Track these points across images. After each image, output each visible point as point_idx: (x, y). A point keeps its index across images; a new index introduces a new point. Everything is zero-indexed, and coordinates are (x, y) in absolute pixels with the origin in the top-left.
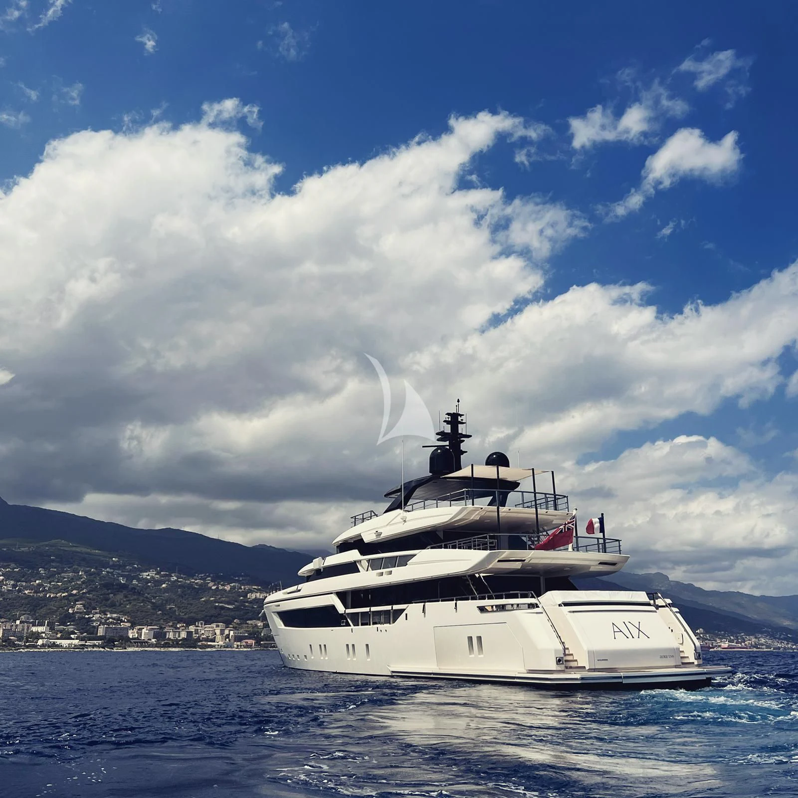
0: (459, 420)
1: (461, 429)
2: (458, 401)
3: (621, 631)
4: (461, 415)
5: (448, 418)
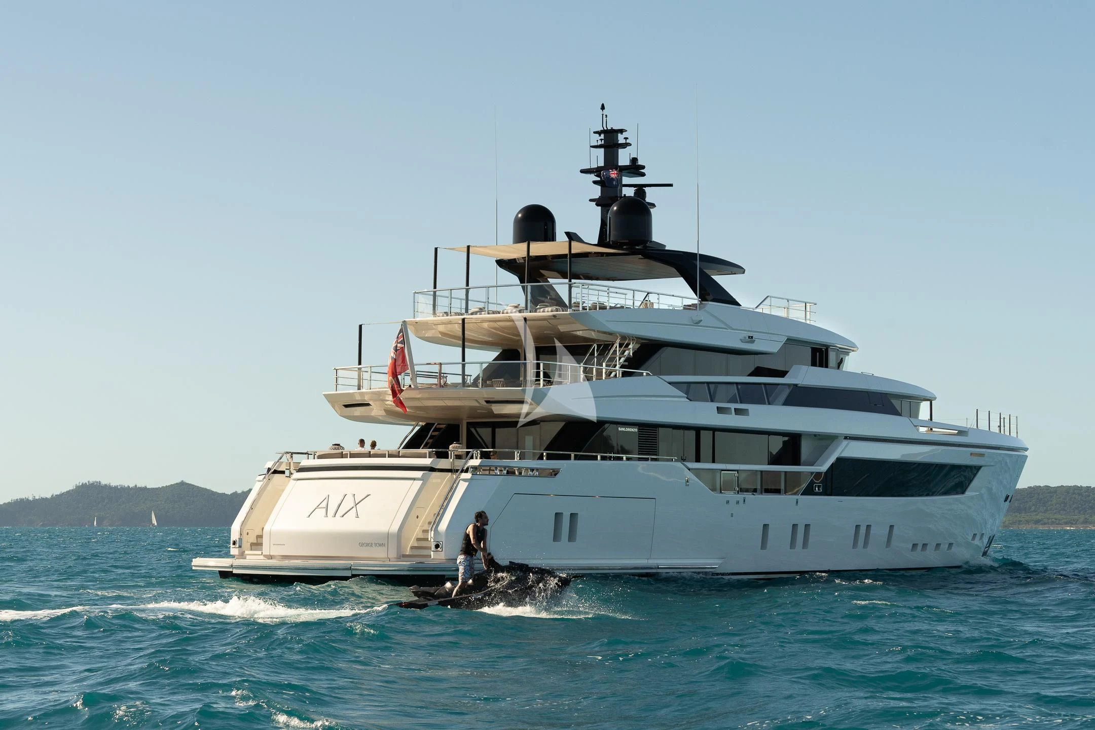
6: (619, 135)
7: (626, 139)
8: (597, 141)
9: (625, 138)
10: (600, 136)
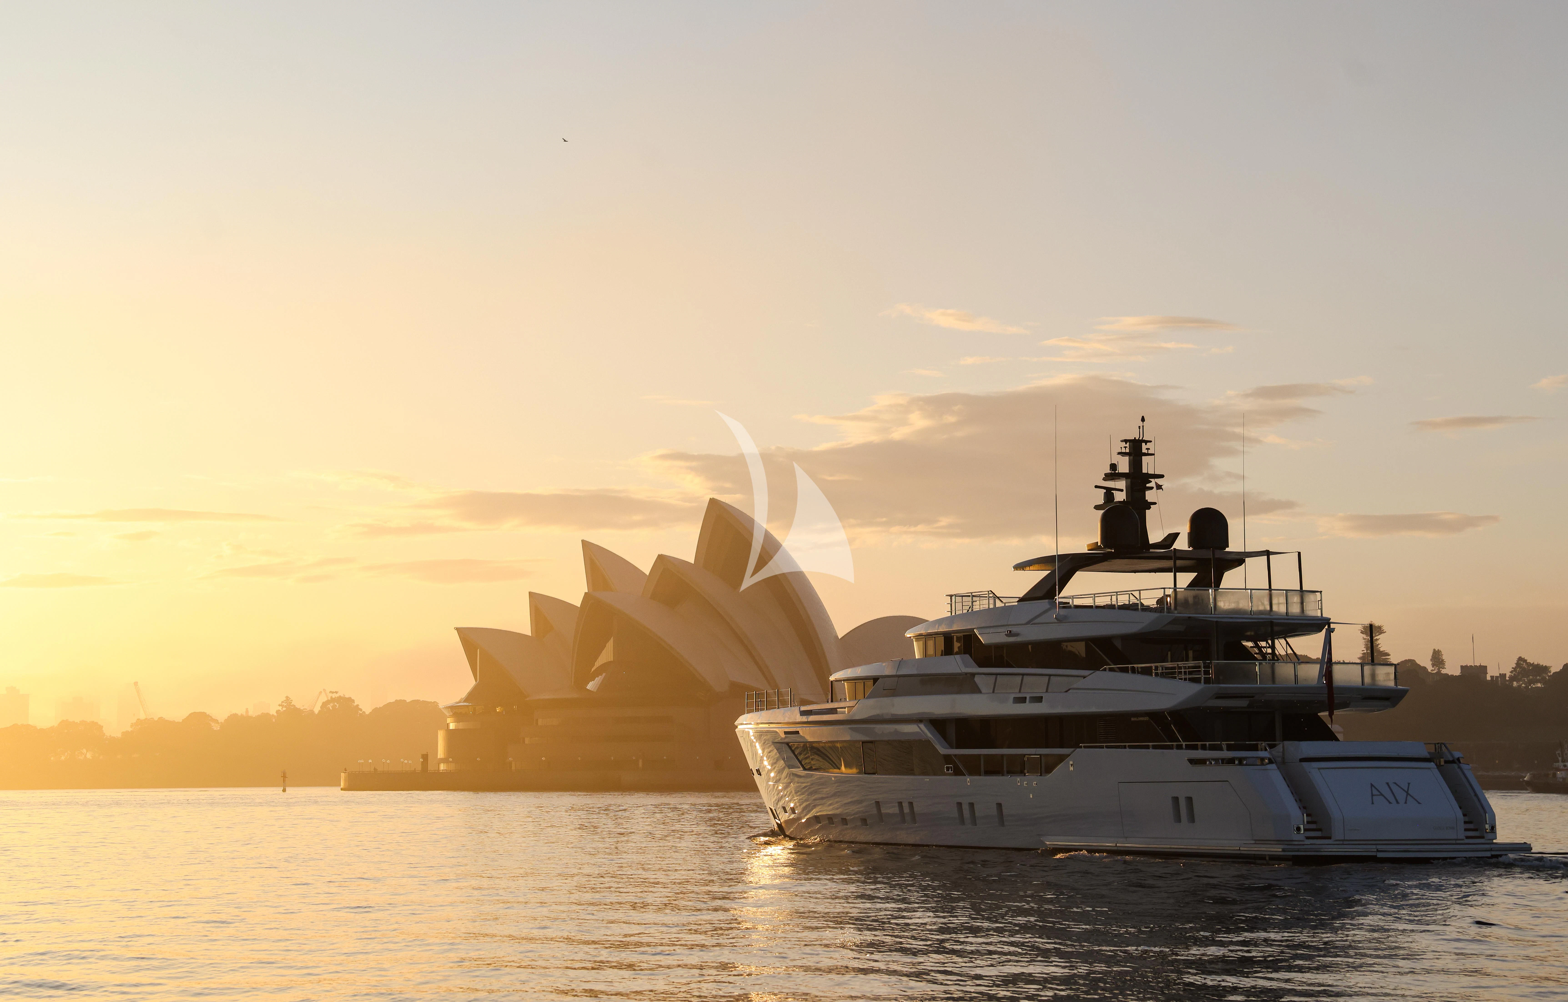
0: (1144, 451)
1: (1148, 465)
2: (1143, 420)
3: (1382, 795)
4: (1146, 442)
5: (1125, 447)
6: (1143, 444)
7: (1148, 449)
8: (1121, 448)
9: (1146, 449)
10: (1126, 444)
